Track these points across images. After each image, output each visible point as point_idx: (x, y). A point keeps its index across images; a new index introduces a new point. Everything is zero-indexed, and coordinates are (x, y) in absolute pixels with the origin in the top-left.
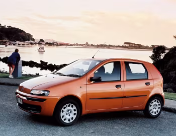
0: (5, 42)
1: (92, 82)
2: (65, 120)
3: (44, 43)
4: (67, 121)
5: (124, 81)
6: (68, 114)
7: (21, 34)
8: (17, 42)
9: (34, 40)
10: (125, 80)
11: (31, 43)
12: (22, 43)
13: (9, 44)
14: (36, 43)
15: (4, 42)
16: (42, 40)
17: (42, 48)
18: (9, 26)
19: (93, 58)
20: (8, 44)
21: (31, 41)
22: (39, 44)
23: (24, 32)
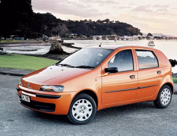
0: (114, 37)
1: (107, 74)
2: (78, 118)
3: (153, 38)
4: (81, 119)
5: (137, 71)
6: (82, 110)
7: (129, 29)
8: (126, 37)
9: (141, 34)
10: (138, 69)
11: (139, 38)
12: (130, 37)
13: (118, 39)
14: (144, 38)
15: (112, 37)
16: (150, 34)
17: (152, 42)
18: (118, 21)
19: (100, 46)
20: (116, 39)
21: (139, 36)
22: (148, 38)
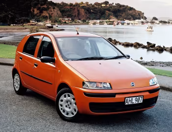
0: (113, 22)
3: (157, 22)
7: (131, 12)
8: (127, 21)
9: (145, 18)
11: (142, 22)
12: (132, 22)
13: (117, 24)
14: (147, 22)
15: (111, 22)
18: (118, 4)
20: (115, 24)
21: (142, 20)
22: (152, 23)
23: (134, 9)
